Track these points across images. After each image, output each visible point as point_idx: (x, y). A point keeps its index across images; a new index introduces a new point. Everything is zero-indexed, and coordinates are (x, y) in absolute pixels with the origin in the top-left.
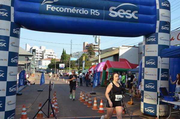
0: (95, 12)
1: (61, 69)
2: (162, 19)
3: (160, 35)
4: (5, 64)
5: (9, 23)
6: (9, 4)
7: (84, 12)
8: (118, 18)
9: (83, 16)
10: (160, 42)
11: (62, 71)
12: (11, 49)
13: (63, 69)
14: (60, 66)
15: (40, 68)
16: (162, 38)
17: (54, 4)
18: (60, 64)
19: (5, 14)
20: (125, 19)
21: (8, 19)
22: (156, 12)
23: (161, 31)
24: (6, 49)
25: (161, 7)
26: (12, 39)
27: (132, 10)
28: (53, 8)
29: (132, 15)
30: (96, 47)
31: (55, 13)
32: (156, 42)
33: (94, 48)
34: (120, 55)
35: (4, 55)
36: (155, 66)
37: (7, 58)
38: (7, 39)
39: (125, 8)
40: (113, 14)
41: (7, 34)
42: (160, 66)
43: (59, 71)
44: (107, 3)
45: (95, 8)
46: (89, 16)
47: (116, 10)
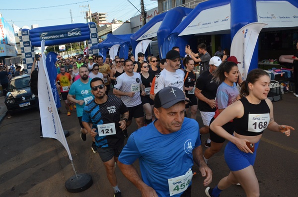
0: (62, 36)
1: (61, 52)
2: (92, 32)
3: (92, 39)
4: (32, 62)
5: (30, 47)
6: (29, 40)
7: (57, 36)
8: (72, 36)
9: (57, 38)
10: (93, 43)
11: (64, 53)
12: (33, 56)
13: (64, 51)
14: (60, 48)
15: (37, 53)
16: (94, 41)
17: (45, 36)
18: (59, 46)
19: (28, 44)
20: (75, 36)
21: (29, 46)
22: (89, 30)
23: (92, 38)
24: (31, 57)
25: (91, 27)
26: (32, 53)
27: (78, 31)
28: (45, 38)
29: (78, 33)
30: (102, 16)
31: (46, 40)
32: (91, 43)
33: (100, 18)
34: (113, 30)
35: (31, 59)
36: (92, 53)
37: (32, 60)
38: (31, 53)
39: (75, 31)
40: (70, 34)
41: (30, 51)
42: (94, 53)
43: (60, 54)
44: (66, 31)
45: (62, 34)
46: (60, 38)
47: (71, 33)
